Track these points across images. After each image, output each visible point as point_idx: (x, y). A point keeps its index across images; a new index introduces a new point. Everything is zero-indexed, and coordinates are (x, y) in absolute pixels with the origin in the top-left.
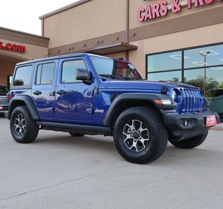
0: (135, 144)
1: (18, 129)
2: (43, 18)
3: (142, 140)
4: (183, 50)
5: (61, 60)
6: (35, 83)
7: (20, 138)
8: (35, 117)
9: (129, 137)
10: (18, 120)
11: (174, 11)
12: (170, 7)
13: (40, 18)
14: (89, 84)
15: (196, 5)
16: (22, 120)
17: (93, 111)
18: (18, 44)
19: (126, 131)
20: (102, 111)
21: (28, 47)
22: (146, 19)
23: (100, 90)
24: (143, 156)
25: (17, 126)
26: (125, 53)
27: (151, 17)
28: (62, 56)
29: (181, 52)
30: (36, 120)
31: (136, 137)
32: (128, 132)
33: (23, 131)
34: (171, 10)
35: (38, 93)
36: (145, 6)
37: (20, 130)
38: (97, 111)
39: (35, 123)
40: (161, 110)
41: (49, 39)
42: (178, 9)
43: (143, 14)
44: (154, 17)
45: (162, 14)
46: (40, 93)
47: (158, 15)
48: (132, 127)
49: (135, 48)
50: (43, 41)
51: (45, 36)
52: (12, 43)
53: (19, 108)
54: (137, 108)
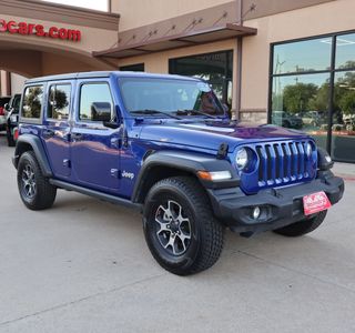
0: (172, 241)
1: (28, 186)
3: (183, 237)
4: (334, 36)
5: (79, 81)
8: (48, 171)
9: (164, 227)
10: (27, 173)
14: (114, 127)
17: (119, 173)
18: (68, 27)
20: (131, 175)
21: (84, 30)
25: (26, 183)
26: (236, 41)
29: (331, 39)
30: (49, 177)
31: (175, 230)
32: (164, 218)
37: (30, 190)
38: (125, 174)
39: (48, 181)
41: (118, 16)
48: (168, 212)
49: (253, 33)
51: (113, 12)
52: (59, 26)
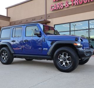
0: (64, 64)
1: (4, 58)
2: (7, 9)
3: (68, 62)
4: (70, 23)
6: (12, 37)
7: (5, 62)
8: (12, 52)
9: (61, 60)
10: (4, 54)
11: (66, 7)
12: (64, 5)
13: (6, 8)
14: (40, 37)
15: (75, 4)
16: (6, 54)
19: (59, 58)
20: (47, 49)
22: (54, 10)
23: (45, 40)
24: (69, 69)
25: (3, 57)
27: (56, 9)
28: (25, 24)
30: (13, 54)
31: (65, 61)
32: (61, 58)
33: (6, 59)
34: (65, 6)
35: (14, 41)
36: (54, 4)
37: (5, 59)
38: (44, 49)
39: (12, 55)
40: (77, 48)
41: (10, 18)
42: (68, 6)
43: (53, 8)
44: (57, 9)
45: (61, 8)
46: (15, 41)
47: (59, 8)
48: (63, 56)
49: (49, 22)
50: (7, 18)
51: (8, 16)
53: (4, 48)
54: (65, 47)
